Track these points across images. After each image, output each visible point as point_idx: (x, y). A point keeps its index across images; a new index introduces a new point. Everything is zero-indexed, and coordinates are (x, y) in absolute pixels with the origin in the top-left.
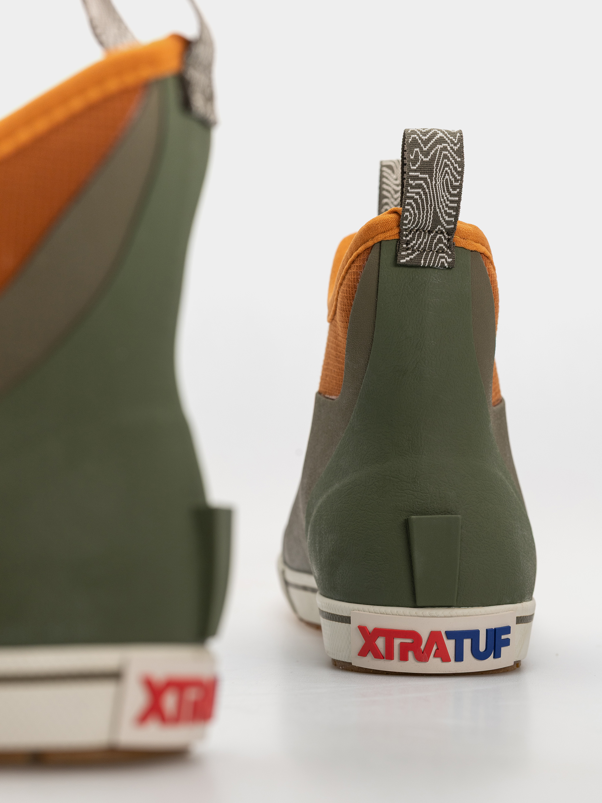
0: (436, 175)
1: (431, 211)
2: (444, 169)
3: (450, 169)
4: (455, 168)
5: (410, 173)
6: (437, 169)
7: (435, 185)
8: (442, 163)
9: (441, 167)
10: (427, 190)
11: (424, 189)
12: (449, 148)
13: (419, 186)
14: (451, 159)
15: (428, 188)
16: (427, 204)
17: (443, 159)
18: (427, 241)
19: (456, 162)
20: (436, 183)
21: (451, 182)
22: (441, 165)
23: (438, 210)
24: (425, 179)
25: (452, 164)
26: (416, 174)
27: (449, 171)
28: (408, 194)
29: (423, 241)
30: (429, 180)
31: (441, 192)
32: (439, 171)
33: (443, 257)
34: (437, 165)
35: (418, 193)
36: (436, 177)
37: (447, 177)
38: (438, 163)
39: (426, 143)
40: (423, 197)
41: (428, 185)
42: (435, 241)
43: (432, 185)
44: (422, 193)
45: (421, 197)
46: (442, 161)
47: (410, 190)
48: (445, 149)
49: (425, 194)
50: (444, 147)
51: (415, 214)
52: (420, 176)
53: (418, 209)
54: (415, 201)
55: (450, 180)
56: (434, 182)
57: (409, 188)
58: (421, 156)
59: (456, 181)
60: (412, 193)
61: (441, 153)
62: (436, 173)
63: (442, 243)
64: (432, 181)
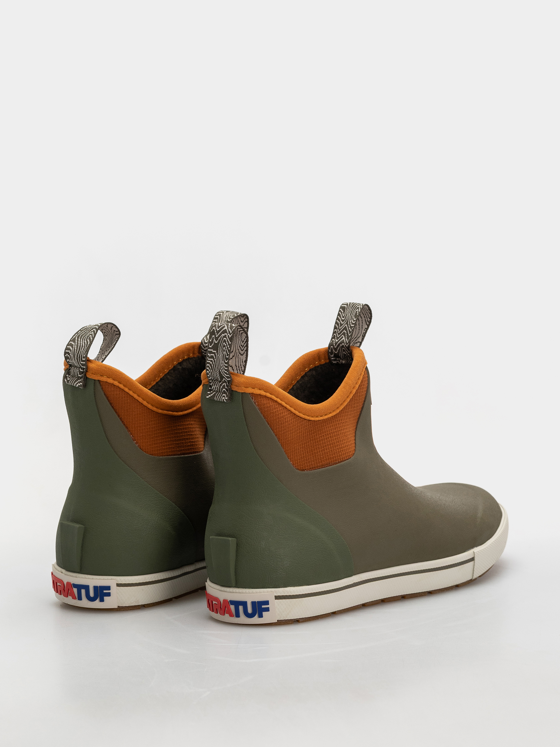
0: (219, 351)
1: (218, 371)
2: (223, 348)
3: (226, 348)
4: (228, 348)
5: (208, 350)
6: (220, 348)
7: (219, 357)
8: (222, 345)
9: (222, 347)
10: (215, 360)
11: (214, 359)
12: (227, 336)
13: (212, 357)
14: (227, 342)
15: (216, 358)
16: (216, 367)
17: (223, 342)
18: (218, 387)
19: (229, 344)
20: (219, 356)
21: (226, 355)
22: (222, 346)
23: (221, 371)
24: (214, 353)
25: (227, 345)
26: (211, 350)
27: (225, 349)
28: (207, 361)
29: (216, 387)
30: (216, 354)
31: (221, 360)
32: (221, 349)
33: (224, 396)
34: (220, 345)
35: (211, 361)
36: (219, 352)
37: (224, 353)
38: (221, 344)
39: (218, 332)
40: (214, 363)
41: (216, 356)
42: (221, 387)
43: (217, 357)
44: (213, 361)
45: (213, 363)
46: (223, 343)
47: (208, 359)
48: (225, 336)
49: (214, 361)
50: (225, 335)
51: (211, 372)
52: (213, 351)
53: (212, 370)
54: (211, 365)
55: (225, 354)
56: (218, 355)
57: (208, 358)
58: (214, 340)
59: (228, 355)
60: (209, 360)
61: (223, 339)
62: (220, 350)
63: (225, 388)
64: (217, 355)
